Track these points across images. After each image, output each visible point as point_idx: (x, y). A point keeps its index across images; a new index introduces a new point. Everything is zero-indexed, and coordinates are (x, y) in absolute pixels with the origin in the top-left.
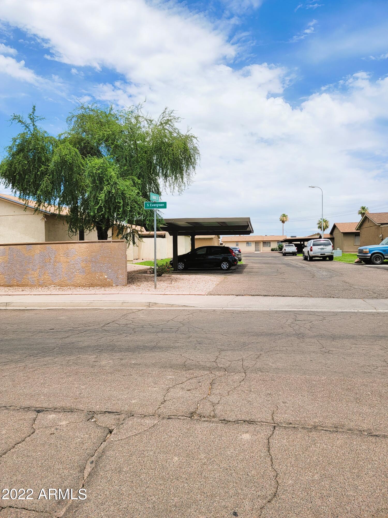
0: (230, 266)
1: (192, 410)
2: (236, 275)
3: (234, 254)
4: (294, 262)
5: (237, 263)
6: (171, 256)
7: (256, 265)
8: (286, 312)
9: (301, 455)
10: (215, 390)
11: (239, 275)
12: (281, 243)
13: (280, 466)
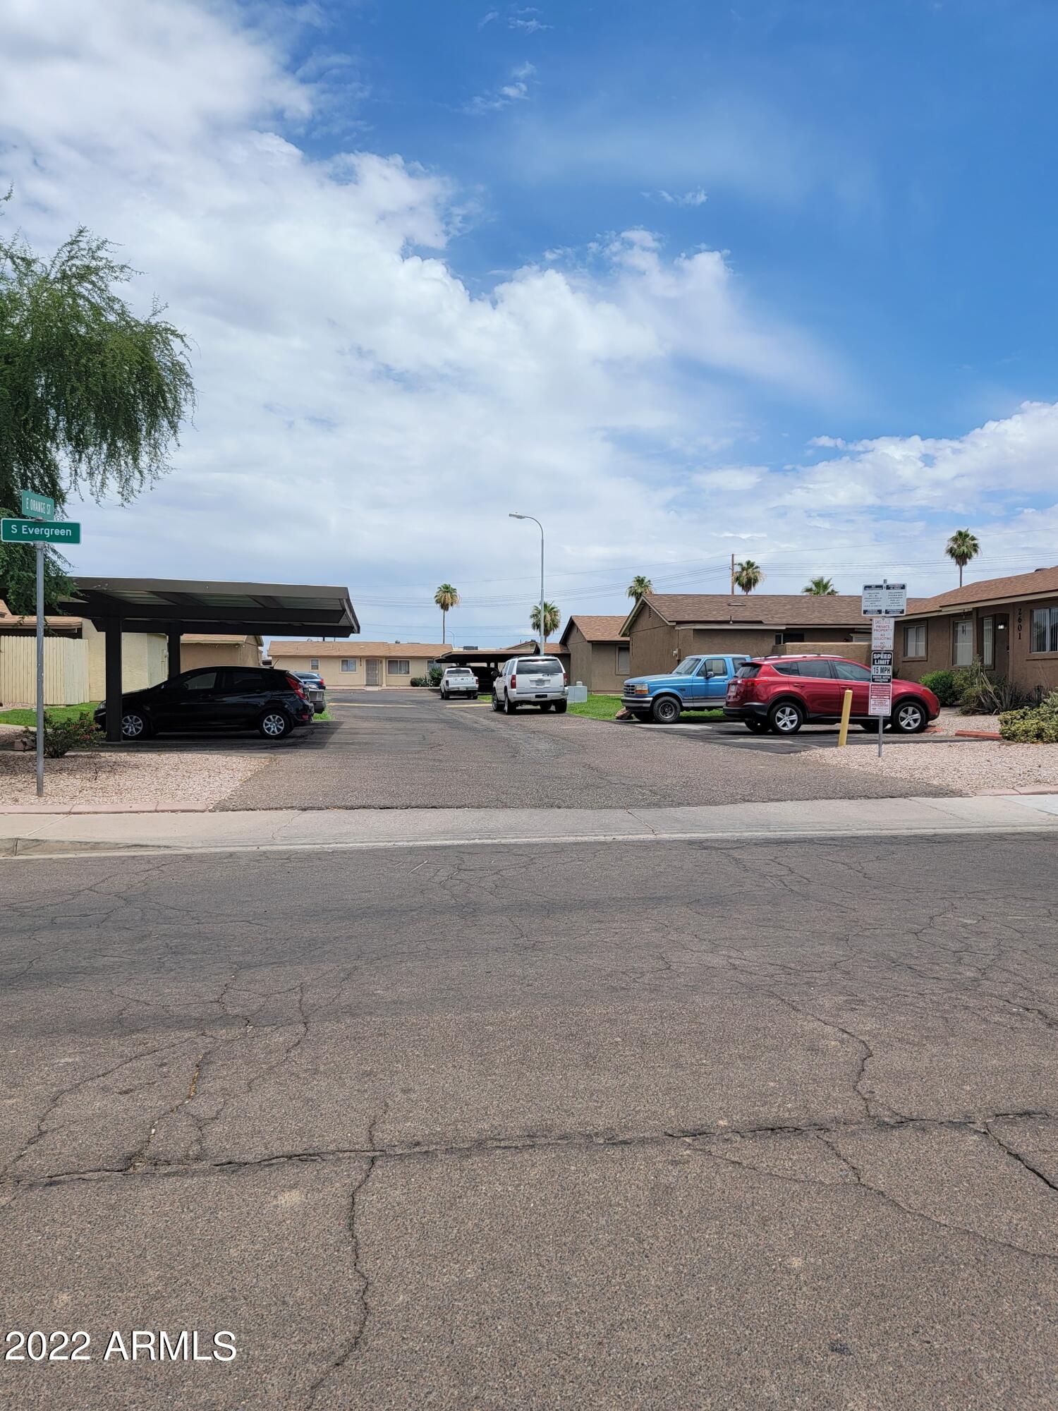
0: (289, 728)
1: (129, 1148)
2: (306, 750)
3: (301, 691)
4: (469, 716)
5: (310, 718)
6: (99, 694)
7: (365, 725)
8: (435, 848)
9: (435, 1223)
10: (209, 1082)
11: (316, 751)
12: (438, 665)
13: (378, 1261)
